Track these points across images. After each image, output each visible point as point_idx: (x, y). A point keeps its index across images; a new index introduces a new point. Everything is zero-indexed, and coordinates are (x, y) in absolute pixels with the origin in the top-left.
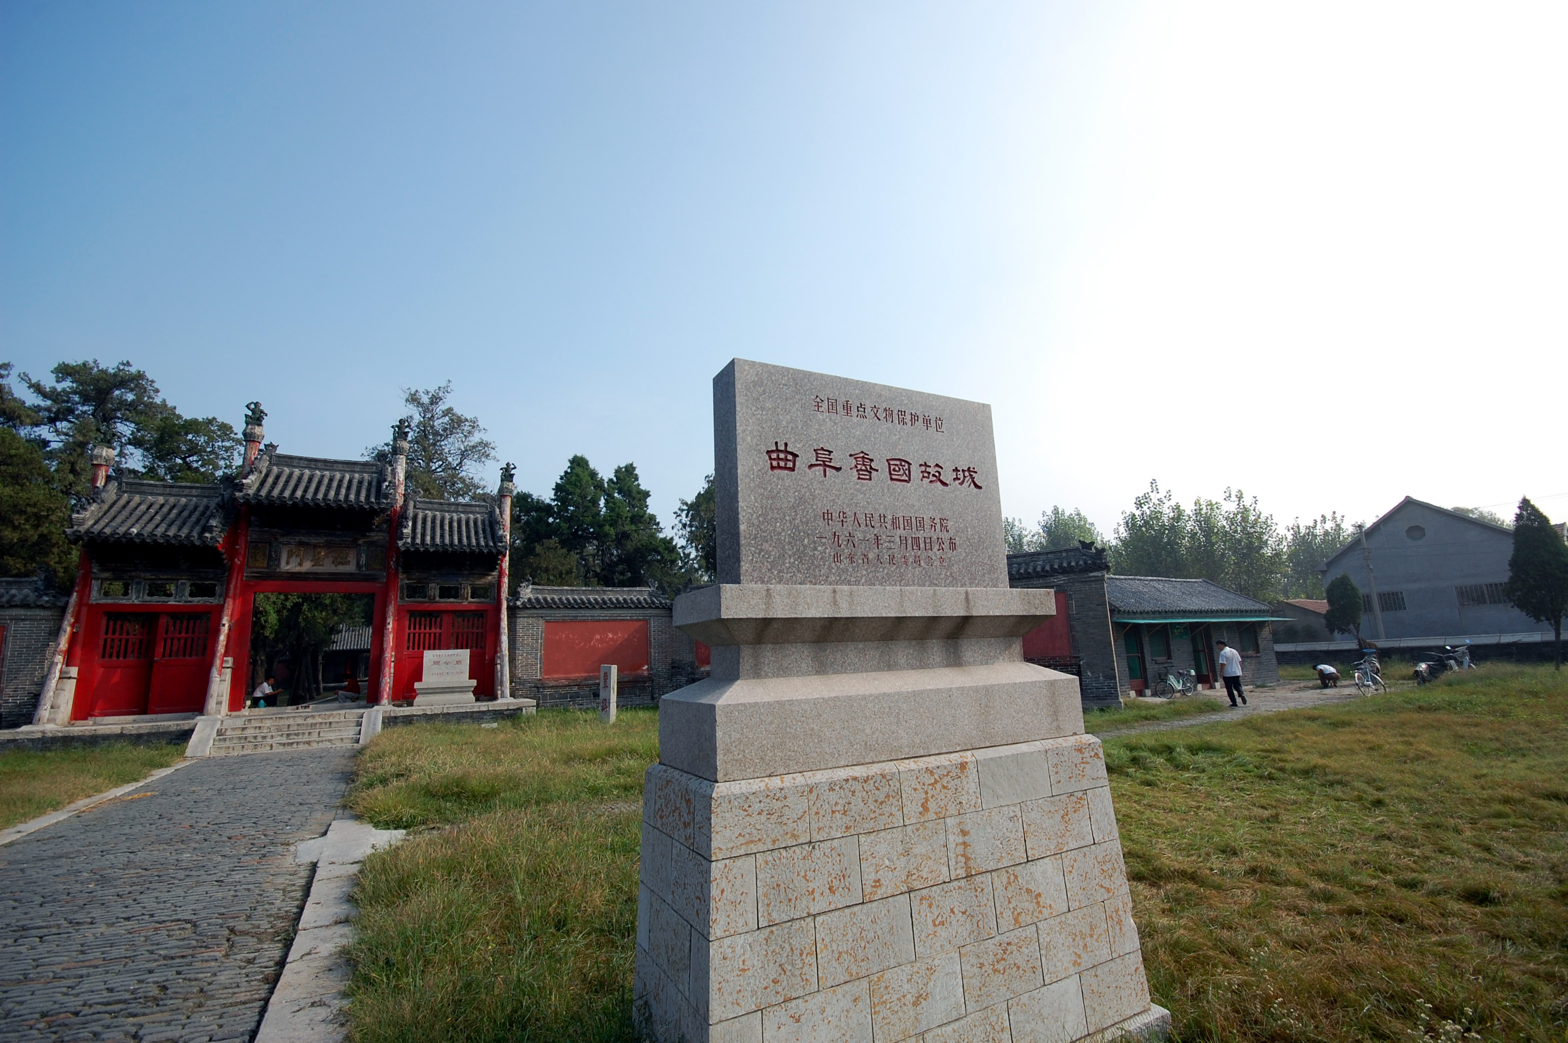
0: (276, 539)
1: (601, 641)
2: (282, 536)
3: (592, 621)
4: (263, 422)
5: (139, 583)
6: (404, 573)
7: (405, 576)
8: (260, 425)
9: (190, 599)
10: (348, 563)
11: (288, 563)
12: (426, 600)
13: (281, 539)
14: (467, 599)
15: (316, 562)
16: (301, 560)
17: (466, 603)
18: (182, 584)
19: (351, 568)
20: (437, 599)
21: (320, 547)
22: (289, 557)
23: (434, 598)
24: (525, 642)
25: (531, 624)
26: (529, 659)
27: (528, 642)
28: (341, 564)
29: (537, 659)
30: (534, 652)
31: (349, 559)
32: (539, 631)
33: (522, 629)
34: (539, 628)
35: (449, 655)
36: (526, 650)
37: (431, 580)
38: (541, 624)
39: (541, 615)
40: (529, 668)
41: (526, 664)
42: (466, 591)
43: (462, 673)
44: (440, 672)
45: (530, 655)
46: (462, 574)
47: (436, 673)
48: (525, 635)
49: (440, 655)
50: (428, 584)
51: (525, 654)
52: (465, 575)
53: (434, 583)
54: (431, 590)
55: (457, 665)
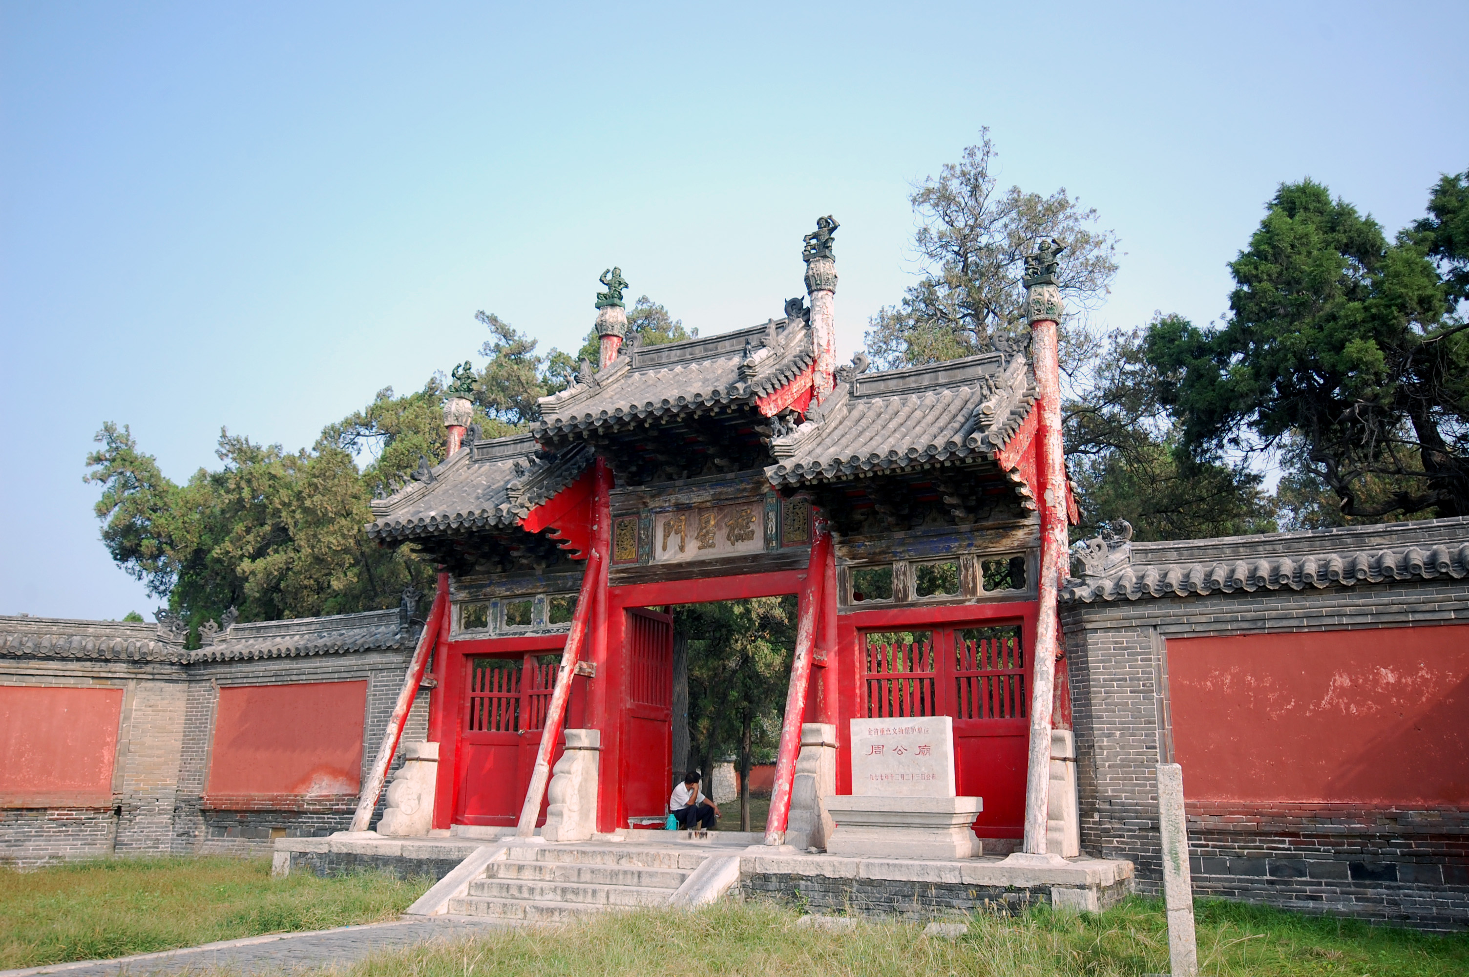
0: (645, 504)
1: (1355, 693)
2: (653, 497)
3: (1317, 631)
5: (495, 605)
6: (841, 544)
9: (550, 626)
10: (750, 536)
11: (664, 548)
12: (891, 601)
13: (652, 505)
14: (974, 591)
15: (705, 543)
16: (683, 540)
17: (972, 603)
18: (543, 599)
19: (754, 546)
20: (913, 597)
21: (707, 508)
22: (666, 536)
23: (906, 596)
24: (1116, 698)
25: (1126, 648)
26: (1132, 747)
27: (1122, 698)
28: (740, 538)
29: (1155, 748)
30: (1143, 729)
31: (752, 527)
32: (1151, 666)
33: (1102, 661)
34: (1150, 660)
35: (901, 731)
36: (1121, 723)
37: (896, 554)
38: (1155, 648)
39: (1150, 621)
40: (1134, 773)
41: (1122, 760)
42: (970, 573)
43: (934, 777)
44: (888, 772)
45: (1133, 735)
46: (957, 533)
47: (879, 774)
48: (1113, 680)
49: (882, 731)
50: (891, 564)
51: (1118, 734)
52: (964, 533)
53: (901, 559)
54: (897, 577)
55: (921, 756)
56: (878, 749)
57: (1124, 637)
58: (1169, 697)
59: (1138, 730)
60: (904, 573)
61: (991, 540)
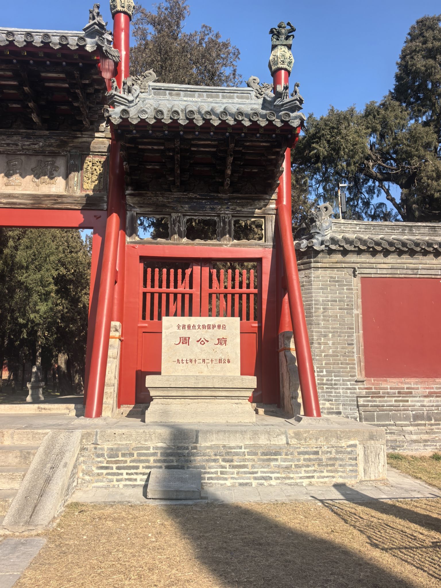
6: (132, 195)
12: (167, 240)
14: (230, 240)
15: (10, 178)
17: (228, 247)
19: (56, 189)
21: (16, 155)
24: (330, 312)
25: (337, 281)
26: (339, 344)
27: (334, 313)
29: (353, 344)
30: (346, 332)
32: (352, 293)
33: (322, 289)
34: (352, 289)
35: (204, 327)
36: (333, 328)
37: (173, 208)
38: (356, 283)
39: (353, 265)
40: (340, 360)
41: (333, 352)
42: (227, 227)
43: (229, 361)
44: (193, 358)
45: (340, 336)
46: (220, 199)
47: (185, 359)
48: (328, 301)
49: (189, 327)
50: (170, 215)
51: (330, 335)
52: (225, 199)
53: (177, 212)
54: (174, 224)
55: (219, 346)
56: (185, 340)
57: (335, 273)
58: (363, 314)
59: (343, 333)
60: (179, 222)
61: (243, 206)
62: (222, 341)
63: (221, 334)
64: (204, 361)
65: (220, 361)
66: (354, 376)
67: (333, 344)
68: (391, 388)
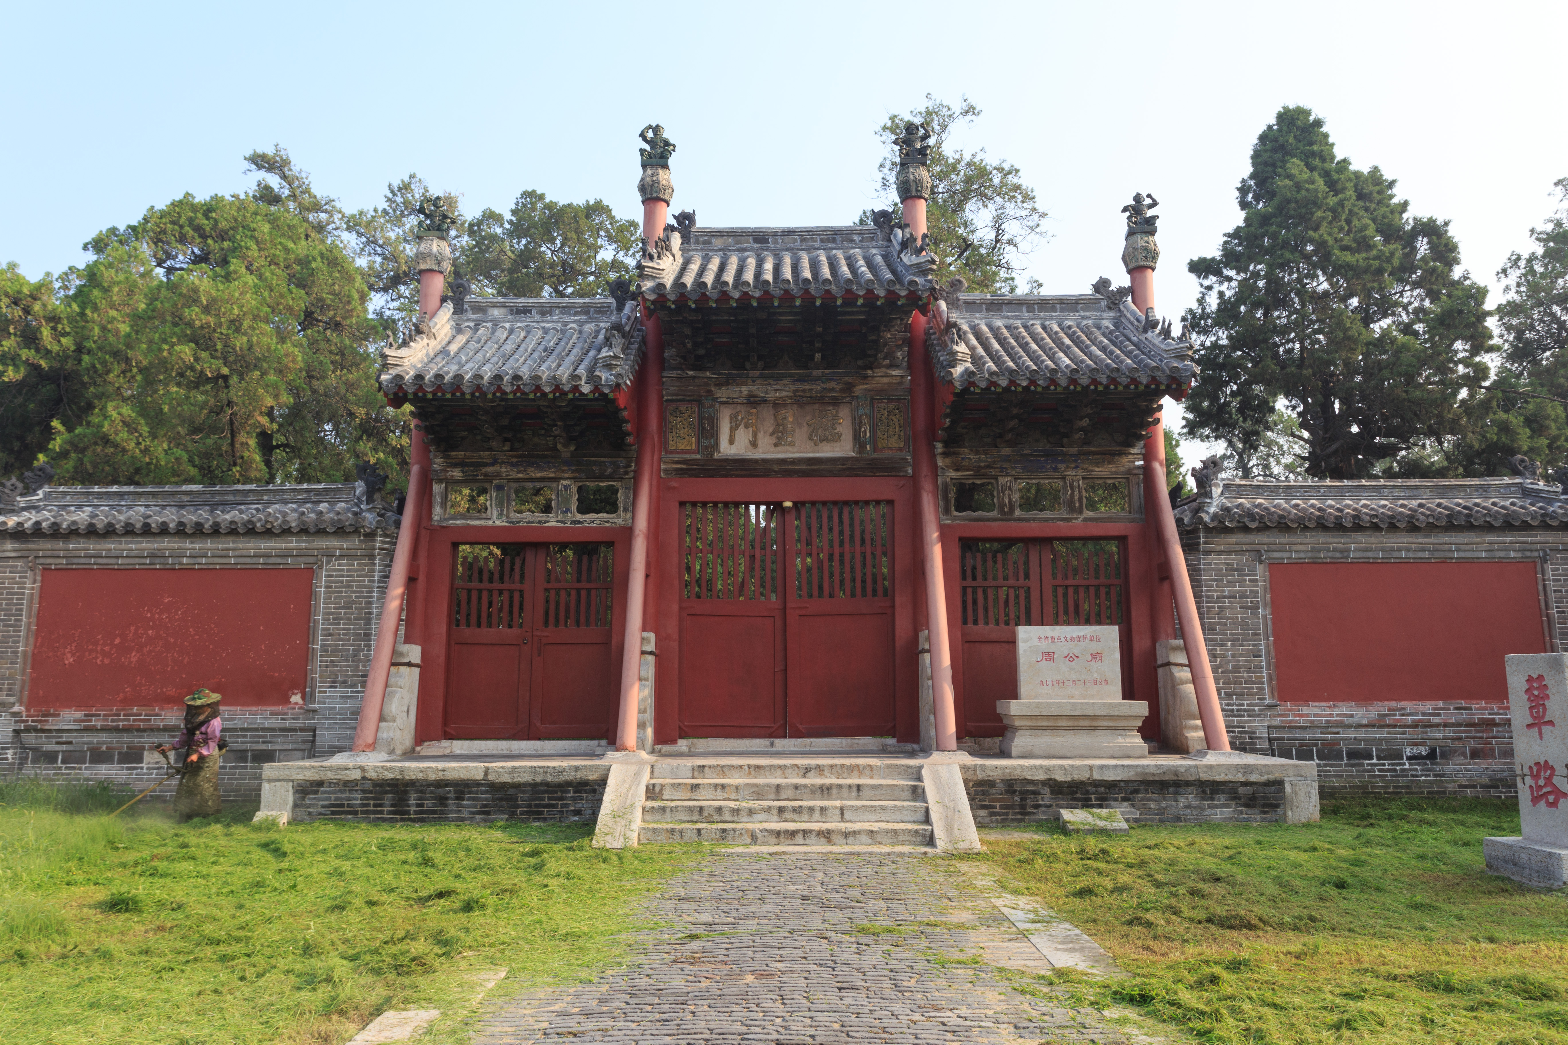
0: (710, 393)
2: (720, 385)
4: (671, 161)
5: (499, 488)
6: (945, 454)
7: (948, 461)
8: (665, 166)
9: (579, 517)
10: (838, 437)
11: (731, 441)
12: (994, 514)
13: (718, 393)
14: (1080, 511)
15: (780, 436)
16: (755, 435)
17: (1078, 521)
18: (566, 487)
19: (844, 448)
20: (1020, 511)
21: (785, 405)
22: (733, 429)
23: (1011, 510)
24: (1228, 613)
25: (1236, 570)
26: (1241, 655)
27: (1233, 613)
28: (825, 439)
29: (1260, 656)
30: (1250, 640)
31: (839, 429)
32: (1257, 586)
33: (1215, 580)
34: (1257, 580)
35: (1072, 639)
36: (1232, 634)
37: (1002, 469)
38: (1260, 570)
39: (1258, 547)
40: (1243, 677)
41: (1233, 667)
42: (1076, 493)
43: (1106, 682)
44: (1059, 678)
45: (1242, 645)
46: (1064, 454)
47: (1049, 680)
48: (1225, 597)
49: (1053, 638)
50: (996, 479)
51: (1229, 644)
52: (1072, 455)
53: (1007, 475)
54: (1003, 492)
55: (1093, 663)
56: (1049, 656)
57: (1235, 560)
58: (1273, 614)
59: (1247, 640)
60: (1010, 488)
61: (1098, 464)
62: (1096, 656)
63: (1095, 647)
64: (1074, 682)
65: (1095, 682)
66: (1264, 699)
67: (1233, 656)
68: (1315, 716)
